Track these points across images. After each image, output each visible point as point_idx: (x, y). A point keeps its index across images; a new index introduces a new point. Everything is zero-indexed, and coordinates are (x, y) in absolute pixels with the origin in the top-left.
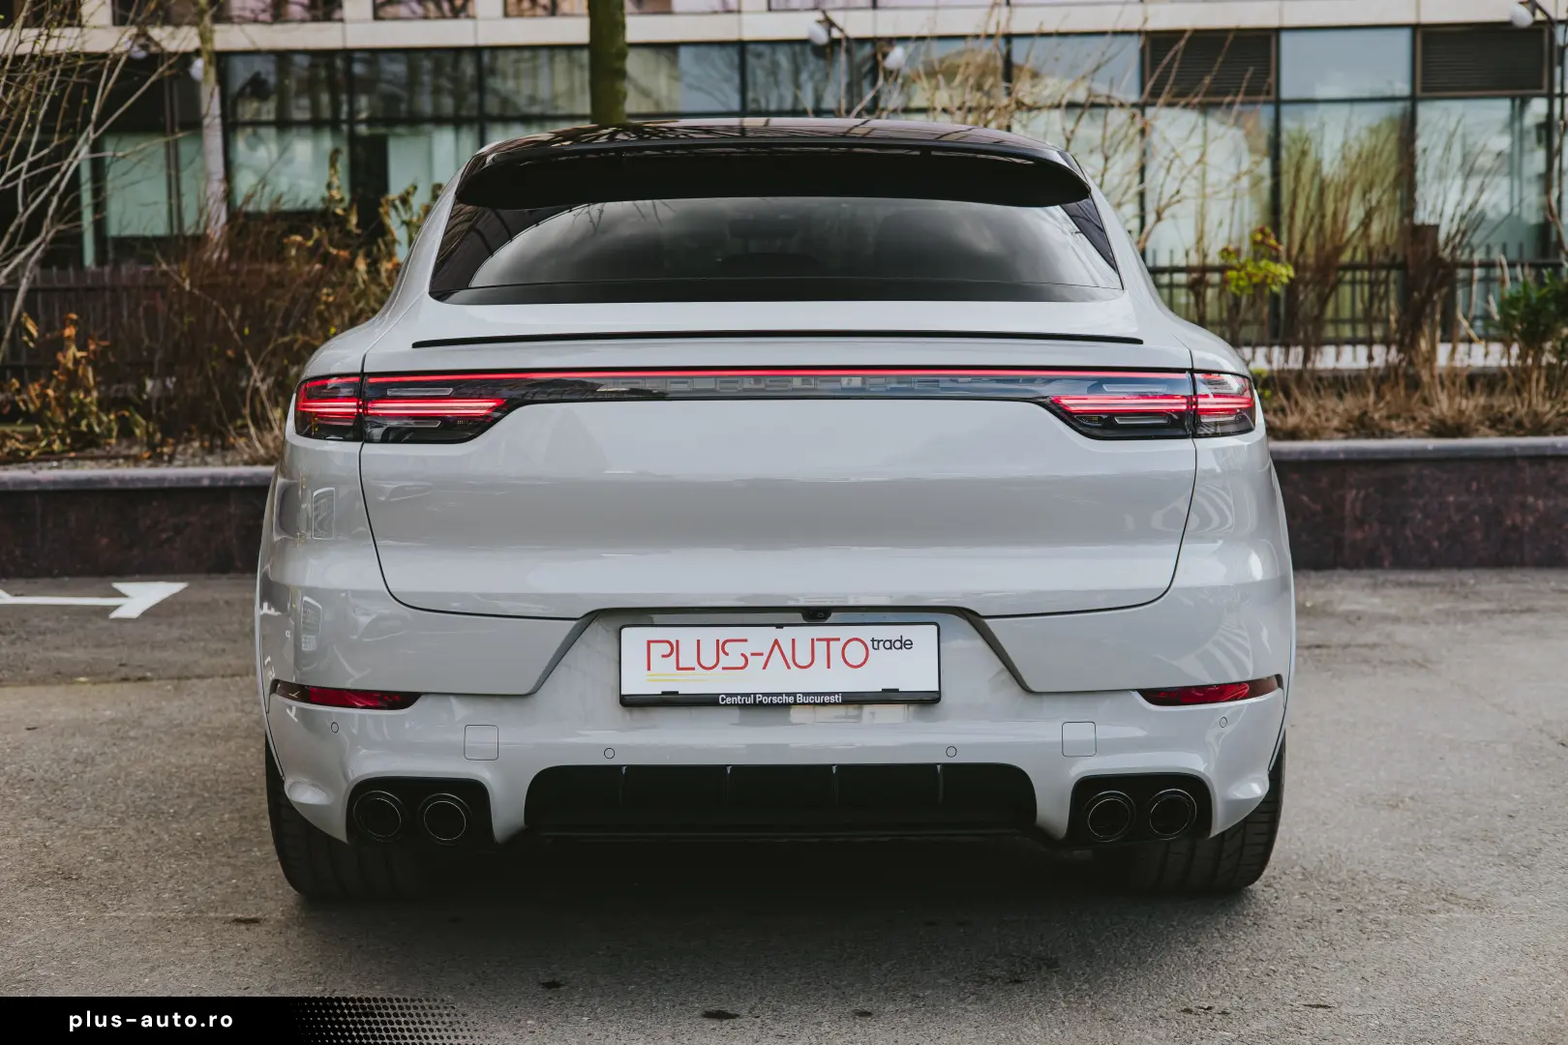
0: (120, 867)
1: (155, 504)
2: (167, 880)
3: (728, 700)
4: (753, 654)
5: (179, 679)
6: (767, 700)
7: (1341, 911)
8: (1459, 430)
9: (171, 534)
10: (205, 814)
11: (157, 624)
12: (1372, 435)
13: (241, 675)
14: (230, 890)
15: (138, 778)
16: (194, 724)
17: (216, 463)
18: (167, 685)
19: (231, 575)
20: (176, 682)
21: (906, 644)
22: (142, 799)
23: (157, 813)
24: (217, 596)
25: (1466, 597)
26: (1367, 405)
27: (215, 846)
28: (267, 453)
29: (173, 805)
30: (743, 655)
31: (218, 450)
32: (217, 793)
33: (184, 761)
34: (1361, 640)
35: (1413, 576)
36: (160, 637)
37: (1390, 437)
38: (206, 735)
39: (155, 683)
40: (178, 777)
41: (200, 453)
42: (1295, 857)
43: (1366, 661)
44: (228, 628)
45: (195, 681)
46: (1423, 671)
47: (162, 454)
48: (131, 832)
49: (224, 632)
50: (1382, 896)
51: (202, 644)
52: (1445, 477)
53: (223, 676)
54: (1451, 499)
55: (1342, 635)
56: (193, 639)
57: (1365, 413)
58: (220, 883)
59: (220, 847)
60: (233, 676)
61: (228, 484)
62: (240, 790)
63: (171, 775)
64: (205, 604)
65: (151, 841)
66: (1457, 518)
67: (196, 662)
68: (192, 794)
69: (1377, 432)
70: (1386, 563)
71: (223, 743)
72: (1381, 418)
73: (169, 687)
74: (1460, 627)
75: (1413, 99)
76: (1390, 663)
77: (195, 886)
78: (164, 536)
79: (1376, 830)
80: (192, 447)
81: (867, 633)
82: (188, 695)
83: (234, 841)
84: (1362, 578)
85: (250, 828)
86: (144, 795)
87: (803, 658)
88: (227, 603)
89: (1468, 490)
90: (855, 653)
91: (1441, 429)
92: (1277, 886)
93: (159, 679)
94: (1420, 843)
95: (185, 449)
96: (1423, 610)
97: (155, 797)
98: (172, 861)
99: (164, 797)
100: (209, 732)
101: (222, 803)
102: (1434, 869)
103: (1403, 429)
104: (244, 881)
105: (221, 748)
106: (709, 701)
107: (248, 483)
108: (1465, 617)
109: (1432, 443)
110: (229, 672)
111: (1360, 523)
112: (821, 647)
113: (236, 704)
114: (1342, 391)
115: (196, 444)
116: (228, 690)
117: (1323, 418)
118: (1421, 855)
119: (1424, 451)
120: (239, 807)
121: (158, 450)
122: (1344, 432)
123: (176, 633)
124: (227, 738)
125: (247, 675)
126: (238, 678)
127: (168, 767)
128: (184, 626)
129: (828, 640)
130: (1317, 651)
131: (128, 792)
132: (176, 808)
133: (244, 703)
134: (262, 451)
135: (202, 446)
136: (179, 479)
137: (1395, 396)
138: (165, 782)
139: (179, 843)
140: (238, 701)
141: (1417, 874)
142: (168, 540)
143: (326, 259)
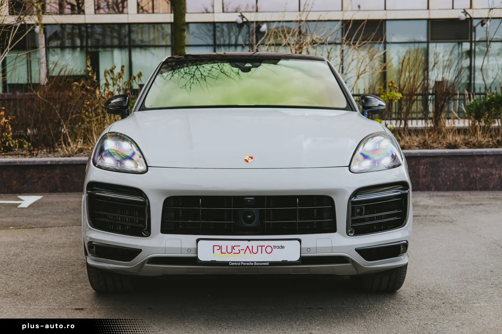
0: (34, 291)
1: (32, 170)
2: (50, 296)
5: (44, 227)
7: (444, 303)
8: (455, 147)
9: (37, 180)
10: (60, 273)
11: (34, 210)
12: (427, 148)
13: (64, 226)
14: (72, 298)
15: (35, 261)
16: (51, 243)
17: (52, 156)
18: (40, 230)
19: (57, 193)
20: (43, 228)
22: (38, 268)
23: (43, 273)
24: (53, 200)
25: (460, 200)
26: (426, 138)
27: (65, 284)
28: (69, 153)
29: (48, 270)
31: (52, 152)
32: (63, 265)
33: (50, 255)
34: (430, 214)
35: (441, 193)
36: (35, 214)
37: (433, 149)
38: (56, 246)
39: (36, 229)
40: (48, 260)
41: (46, 153)
42: (425, 285)
43: (433, 221)
44: (58, 211)
45: (49, 228)
46: (452, 224)
47: (33, 154)
48: (36, 279)
49: (57, 212)
50: (456, 298)
51: (50, 216)
52: (451, 161)
53: (58, 227)
54: (454, 168)
55: (424, 212)
56: (47, 214)
57: (425, 141)
58: (68, 296)
59: (66, 284)
60: (62, 226)
61: (56, 163)
62: (70, 265)
63: (46, 260)
64: (50, 203)
65: (43, 282)
66: (455, 175)
67: (49, 222)
68: (54, 266)
69: (429, 147)
70: (433, 189)
71: (62, 249)
72: (430, 142)
73: (41, 230)
74: (460, 210)
75: (428, 42)
76: (441, 221)
77: (60, 297)
78: (35, 180)
79: (449, 276)
80: (43, 151)
82: (48, 233)
83: (71, 282)
84: (426, 194)
85: (76, 277)
86: (38, 267)
88: (57, 202)
89: (459, 166)
91: (450, 146)
92: (421, 295)
93: (37, 228)
94: (465, 280)
95: (41, 152)
96: (447, 204)
97: (42, 267)
98: (51, 288)
99: (45, 267)
100: (57, 245)
101: (65, 269)
102: (472, 289)
103: (437, 146)
104: (77, 295)
105: (62, 251)
107: (63, 163)
108: (461, 206)
109: (447, 151)
110: (61, 225)
111: (425, 176)
113: (64, 236)
114: (418, 134)
115: (45, 150)
116: (61, 231)
117: (412, 142)
118: (466, 284)
119: (445, 153)
120: (71, 270)
121: (32, 152)
122: (418, 147)
123: (41, 212)
124: (64, 247)
125: (67, 226)
126: (64, 227)
127: (45, 257)
128: (43, 210)
130: (417, 218)
131: (32, 265)
132: (50, 271)
133: (67, 235)
134: (67, 152)
135: (47, 151)
136: (40, 162)
137: (434, 135)
138: (45, 262)
139: (53, 283)
140: (65, 235)
141: (466, 291)
142: (37, 182)
143: (87, 90)
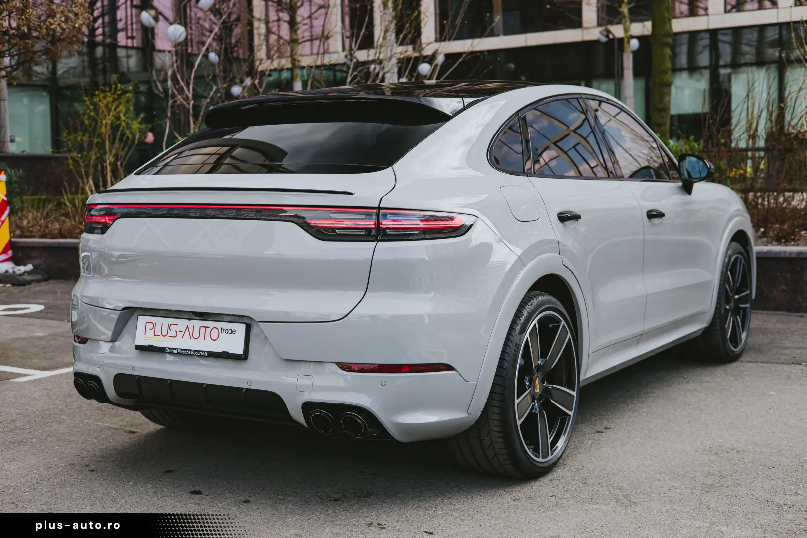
3: (169, 351)
4: (180, 331)
6: (181, 352)
21: (233, 332)
30: (176, 331)
81: (220, 325)
87: (196, 335)
90: (215, 334)
106: (162, 350)
112: (203, 330)
129: (206, 327)
